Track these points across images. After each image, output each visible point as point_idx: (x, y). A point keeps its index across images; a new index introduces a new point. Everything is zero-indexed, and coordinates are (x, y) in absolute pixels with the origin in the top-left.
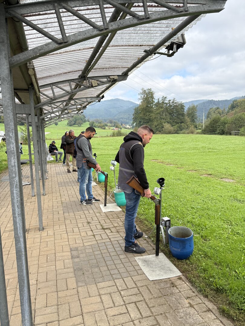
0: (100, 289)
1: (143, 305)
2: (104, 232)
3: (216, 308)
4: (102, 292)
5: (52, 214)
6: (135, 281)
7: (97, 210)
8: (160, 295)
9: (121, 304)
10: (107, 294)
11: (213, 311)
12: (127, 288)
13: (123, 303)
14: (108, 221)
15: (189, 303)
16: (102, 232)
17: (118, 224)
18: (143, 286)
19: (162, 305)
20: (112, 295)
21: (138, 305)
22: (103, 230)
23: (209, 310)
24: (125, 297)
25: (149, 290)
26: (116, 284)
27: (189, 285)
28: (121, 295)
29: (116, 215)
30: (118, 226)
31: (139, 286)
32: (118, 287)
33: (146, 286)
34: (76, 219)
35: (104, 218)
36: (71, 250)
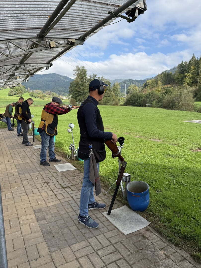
0: (75, 251)
1: (124, 264)
2: (64, 191)
3: (189, 255)
4: (78, 255)
5: (7, 176)
6: (108, 238)
7: (52, 170)
8: (136, 250)
9: (101, 265)
10: (84, 256)
11: (188, 259)
12: (102, 247)
13: (104, 264)
14: (65, 180)
15: (165, 254)
16: (62, 191)
17: (76, 182)
18: (117, 242)
19: (141, 260)
20: (90, 256)
21: (118, 264)
22: (63, 189)
23: (184, 259)
24: (103, 257)
25: (124, 245)
26: (90, 244)
27: (158, 236)
28: (98, 255)
29: (72, 174)
30: (77, 183)
31: (113, 243)
32: (94, 247)
33: (120, 242)
34: (33, 180)
35: (62, 178)
36: (35, 212)
